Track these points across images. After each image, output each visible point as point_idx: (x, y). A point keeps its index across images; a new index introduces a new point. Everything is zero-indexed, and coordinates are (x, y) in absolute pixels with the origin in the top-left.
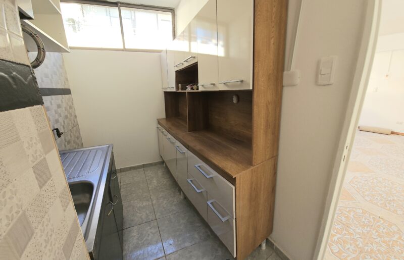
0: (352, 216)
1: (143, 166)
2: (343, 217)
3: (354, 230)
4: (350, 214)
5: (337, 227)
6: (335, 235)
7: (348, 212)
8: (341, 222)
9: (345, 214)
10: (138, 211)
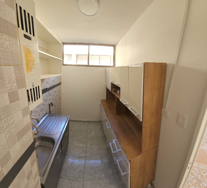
0: (205, 176)
1: (88, 122)
2: (200, 176)
3: (203, 185)
4: (204, 174)
5: (194, 181)
6: (191, 186)
7: (203, 172)
8: (197, 179)
9: (202, 174)
10: (75, 148)
